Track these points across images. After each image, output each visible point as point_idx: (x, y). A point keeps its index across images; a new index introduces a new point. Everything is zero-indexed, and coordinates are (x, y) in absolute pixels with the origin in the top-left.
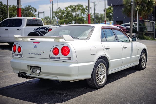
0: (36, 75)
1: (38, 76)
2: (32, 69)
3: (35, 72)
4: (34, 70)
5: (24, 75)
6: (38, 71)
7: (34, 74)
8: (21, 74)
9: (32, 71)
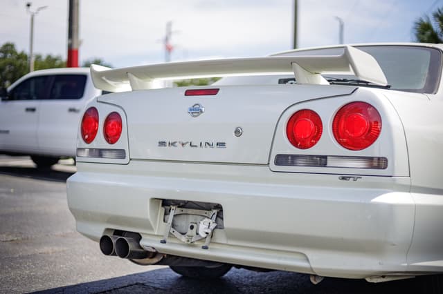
0: (192, 245)
1: (205, 248)
2: (170, 217)
3: (190, 232)
4: (184, 223)
5: (131, 247)
6: (204, 226)
7: (184, 239)
8: (114, 241)
9: (173, 226)
